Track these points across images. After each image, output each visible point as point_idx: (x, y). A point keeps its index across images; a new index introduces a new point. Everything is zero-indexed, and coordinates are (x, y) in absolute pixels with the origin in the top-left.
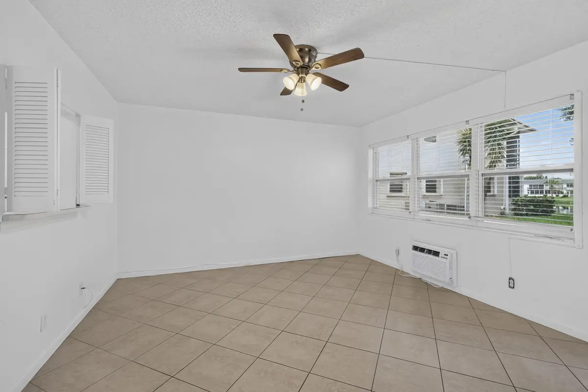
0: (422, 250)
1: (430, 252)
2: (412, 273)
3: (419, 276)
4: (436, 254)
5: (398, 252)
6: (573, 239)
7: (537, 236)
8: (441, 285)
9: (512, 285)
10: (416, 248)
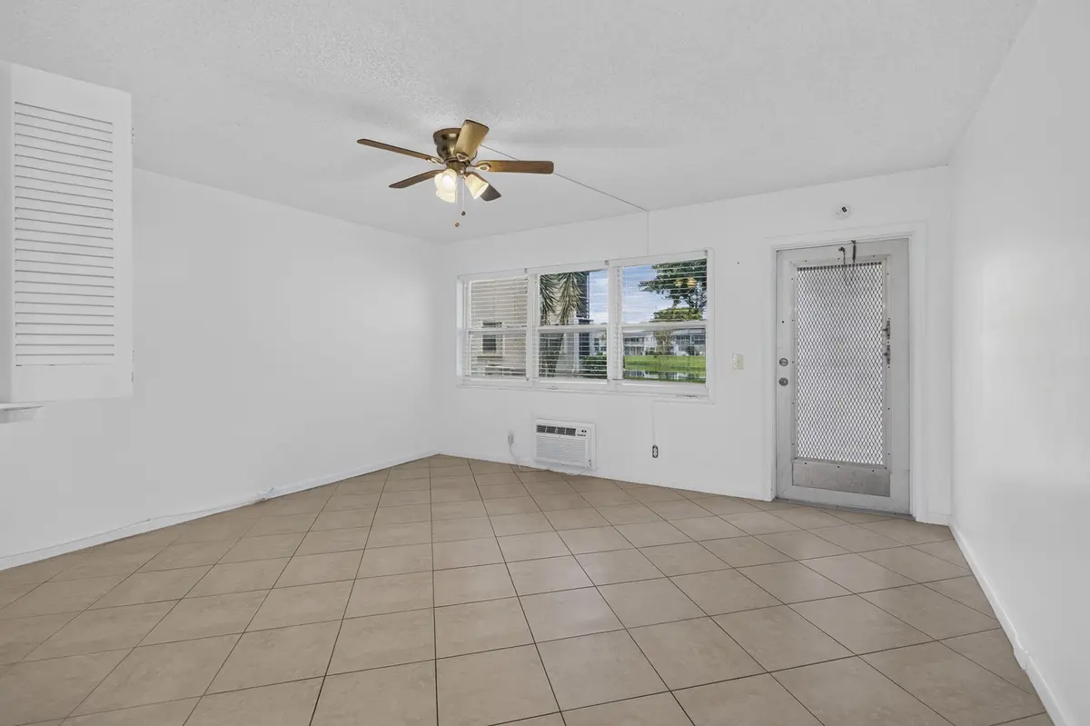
0: (551, 430)
1: (561, 431)
2: (534, 466)
3: (545, 468)
4: (571, 432)
5: (511, 439)
6: (708, 396)
7: (678, 395)
8: (576, 472)
9: (655, 453)
10: (541, 429)
